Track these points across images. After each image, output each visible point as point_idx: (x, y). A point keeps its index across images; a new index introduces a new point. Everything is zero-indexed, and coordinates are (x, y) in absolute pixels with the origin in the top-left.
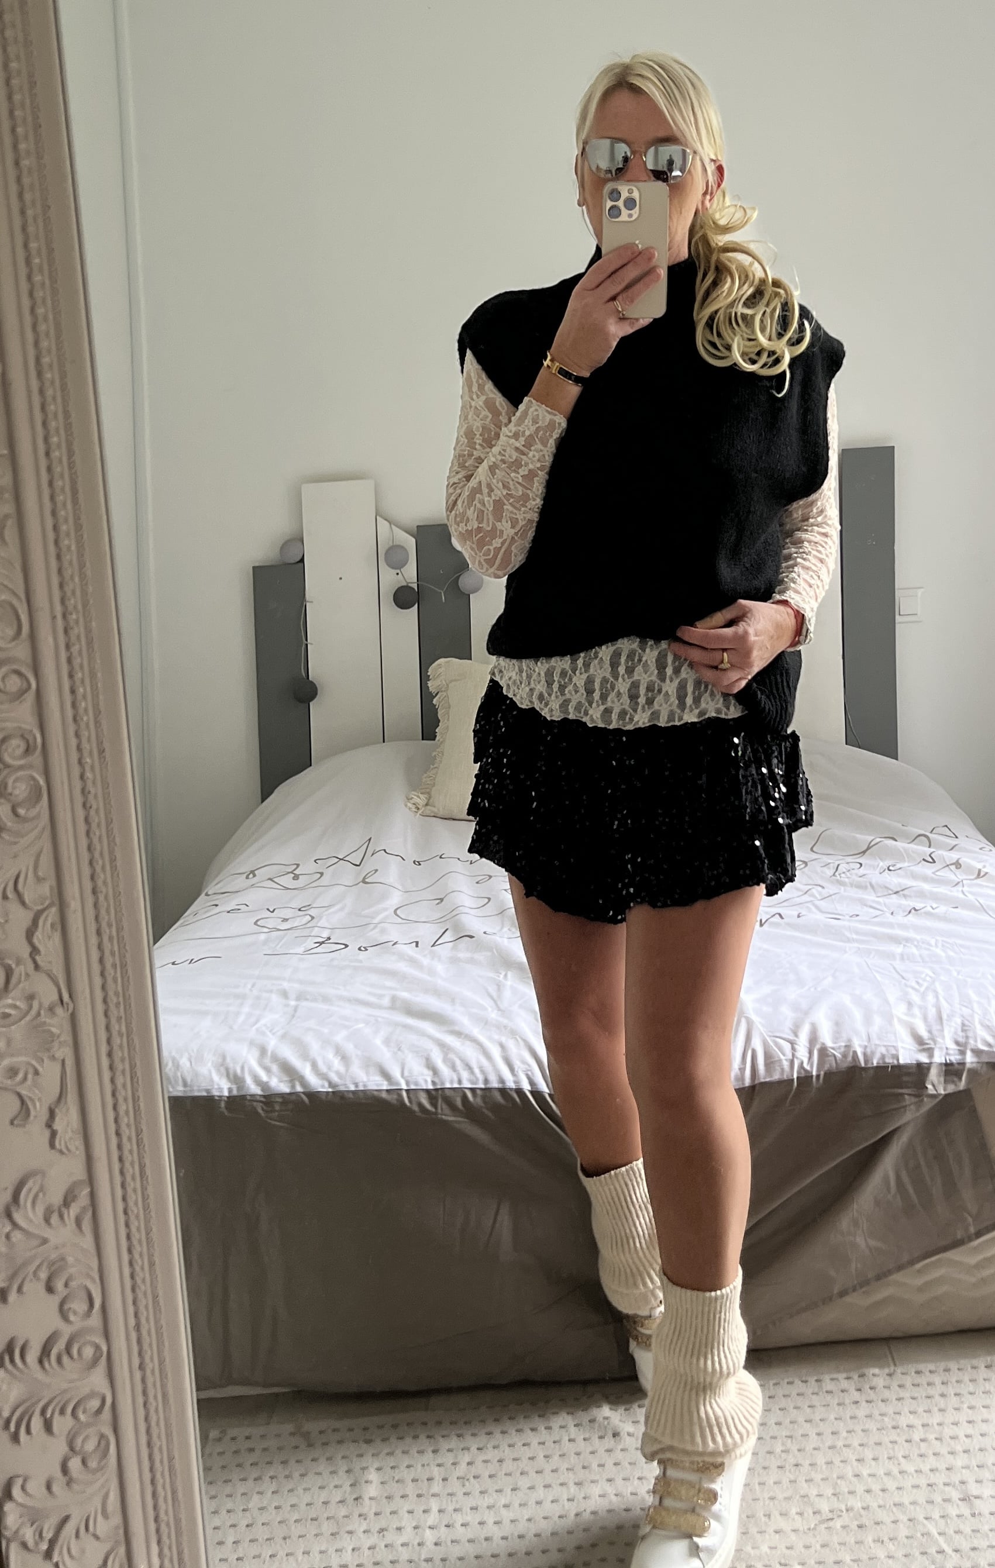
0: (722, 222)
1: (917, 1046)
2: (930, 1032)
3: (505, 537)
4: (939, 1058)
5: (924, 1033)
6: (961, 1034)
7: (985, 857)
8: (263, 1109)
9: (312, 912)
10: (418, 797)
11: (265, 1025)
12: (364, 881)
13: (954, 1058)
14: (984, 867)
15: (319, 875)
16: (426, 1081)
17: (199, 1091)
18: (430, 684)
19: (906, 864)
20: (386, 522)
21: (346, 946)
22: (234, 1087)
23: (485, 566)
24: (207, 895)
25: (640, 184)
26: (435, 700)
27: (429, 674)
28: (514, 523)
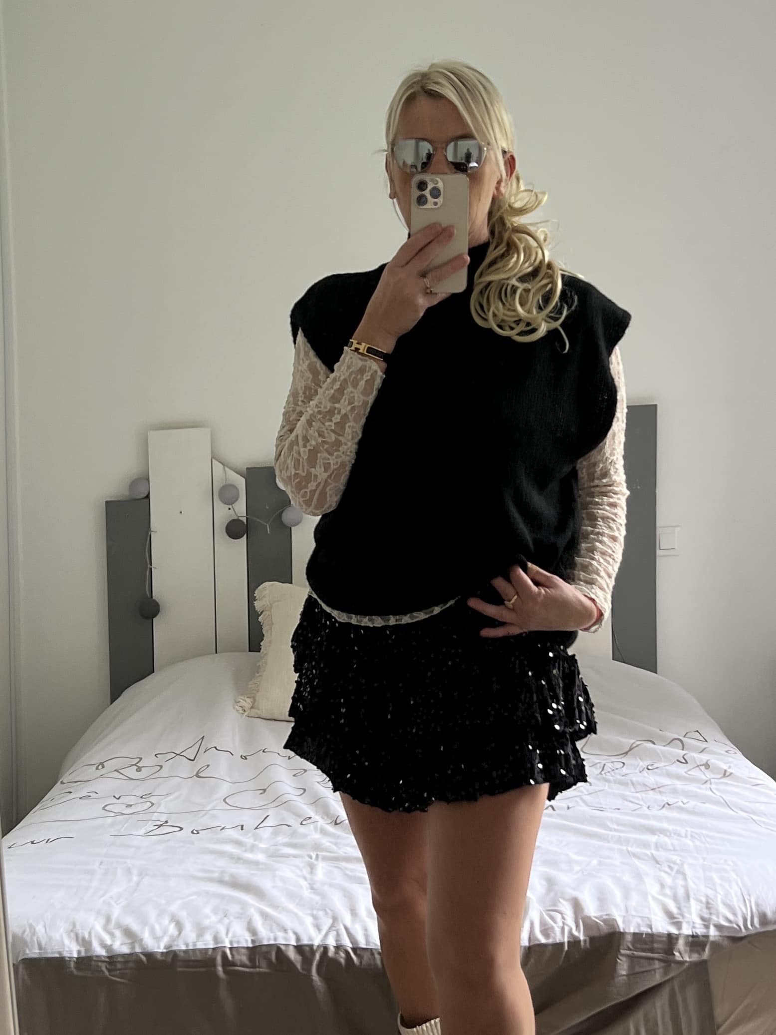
0: (517, 205)
1: (668, 920)
2: (679, 908)
3: (319, 481)
4: (686, 931)
5: (674, 909)
6: (705, 910)
7: (731, 759)
8: (106, 968)
9: (153, 799)
10: (245, 701)
11: (111, 897)
12: (197, 776)
13: (700, 931)
14: (730, 767)
15: (159, 768)
16: (247, 941)
17: (52, 953)
18: (256, 604)
19: (661, 765)
20: (221, 465)
21: (181, 829)
22: (83, 949)
23: (304, 506)
24: (62, 783)
25: (445, 177)
26: (260, 618)
27: (255, 595)
28: (327, 467)
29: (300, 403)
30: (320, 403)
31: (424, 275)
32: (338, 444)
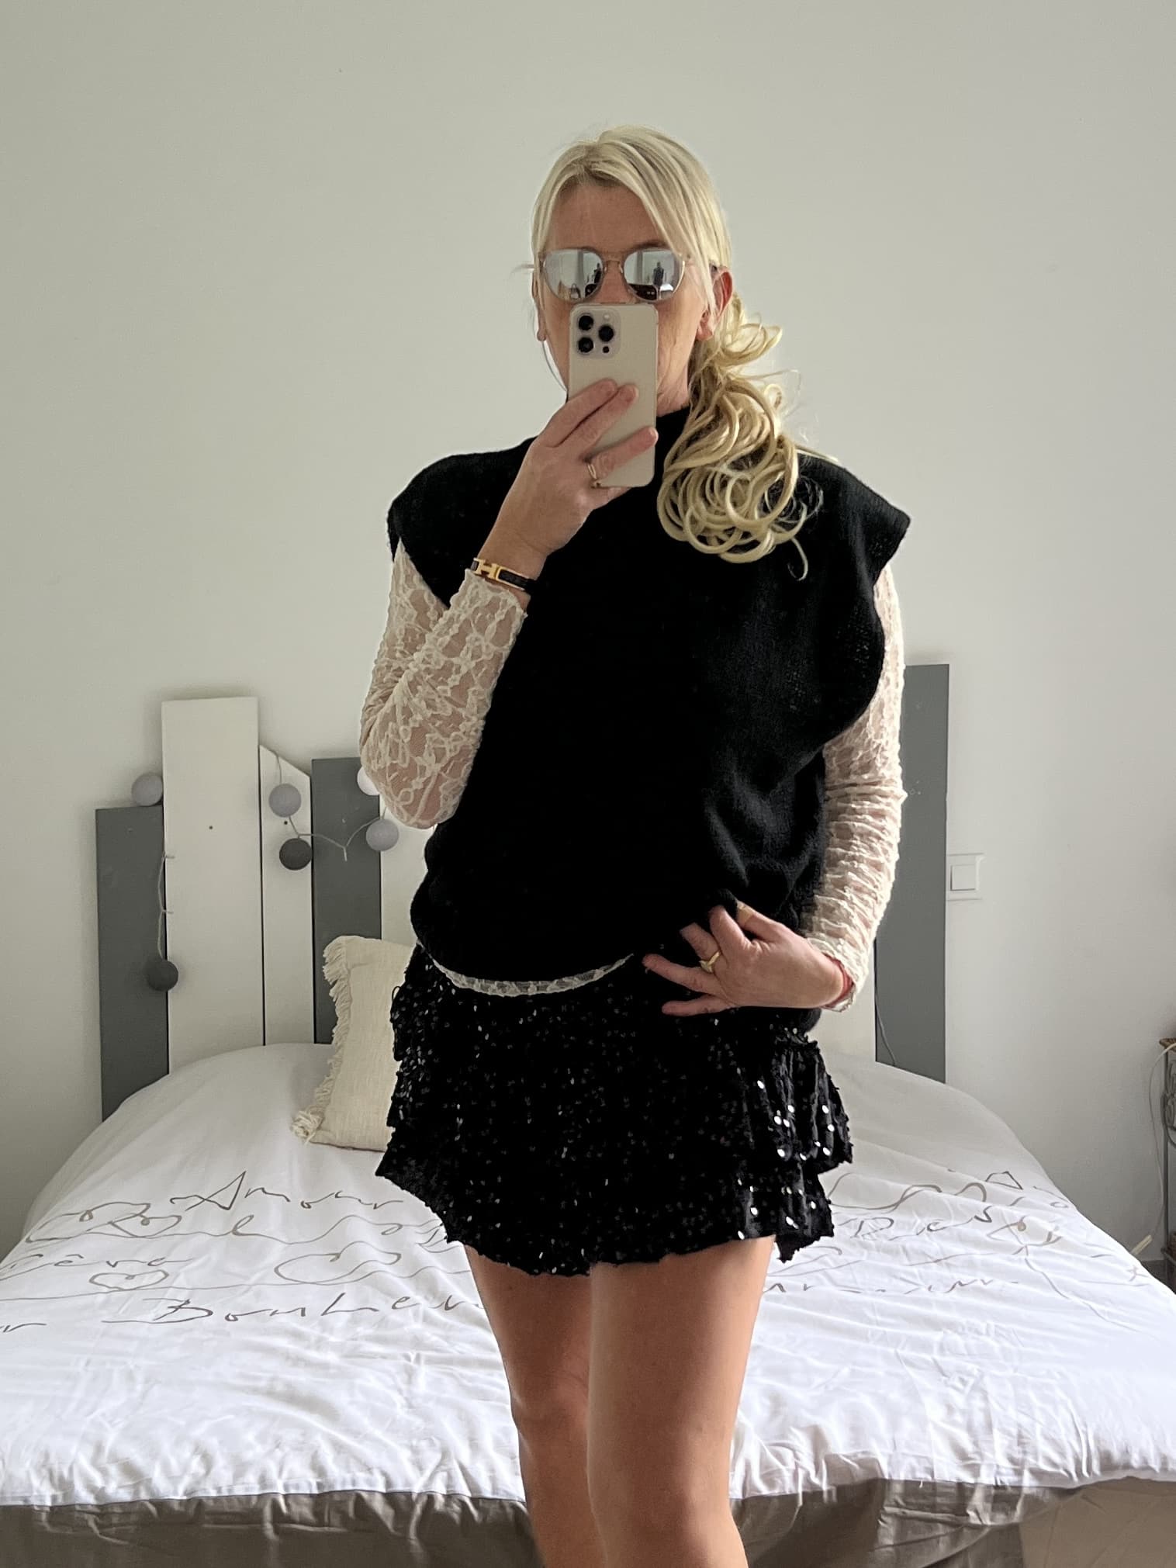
0: (736, 348)
1: (958, 1461)
2: (976, 1443)
3: (428, 774)
4: (987, 1478)
5: (969, 1447)
6: (1016, 1448)
7: (1059, 1216)
8: (97, 1523)
10: (307, 1118)
11: (103, 1415)
12: (235, 1232)
13: (1008, 1479)
14: (1057, 1229)
15: (176, 1220)
16: (310, 1485)
17: (14, 1499)
18: (325, 969)
19: (952, 1223)
20: (272, 754)
21: (210, 1313)
22: (59, 1494)
23: (406, 814)
24: (28, 1241)
26: (331, 990)
27: (324, 956)
28: (439, 755)
29: (398, 655)
30: (429, 656)
31: (587, 459)
32: (456, 719)
